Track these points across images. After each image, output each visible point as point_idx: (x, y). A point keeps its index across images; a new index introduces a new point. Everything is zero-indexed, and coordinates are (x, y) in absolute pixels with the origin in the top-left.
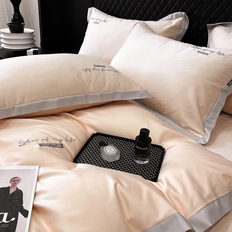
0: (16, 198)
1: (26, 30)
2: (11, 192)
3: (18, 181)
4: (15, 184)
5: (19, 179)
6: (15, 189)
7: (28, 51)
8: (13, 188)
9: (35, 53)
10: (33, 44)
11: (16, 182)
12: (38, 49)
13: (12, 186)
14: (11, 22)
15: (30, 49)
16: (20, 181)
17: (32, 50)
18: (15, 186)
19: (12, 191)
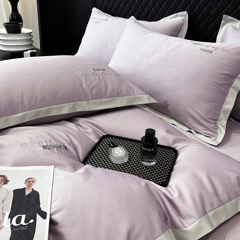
0: (33, 199)
1: (24, 30)
2: (27, 194)
3: (33, 181)
4: (30, 186)
5: (34, 180)
6: (31, 190)
7: (25, 52)
8: (29, 189)
9: (32, 55)
10: (31, 45)
11: (31, 183)
12: (35, 51)
13: (28, 188)
14: (9, 22)
15: (27, 51)
16: (35, 182)
17: (29, 52)
18: (30, 187)
19: (27, 192)
